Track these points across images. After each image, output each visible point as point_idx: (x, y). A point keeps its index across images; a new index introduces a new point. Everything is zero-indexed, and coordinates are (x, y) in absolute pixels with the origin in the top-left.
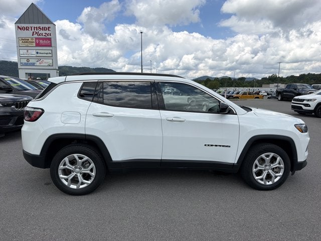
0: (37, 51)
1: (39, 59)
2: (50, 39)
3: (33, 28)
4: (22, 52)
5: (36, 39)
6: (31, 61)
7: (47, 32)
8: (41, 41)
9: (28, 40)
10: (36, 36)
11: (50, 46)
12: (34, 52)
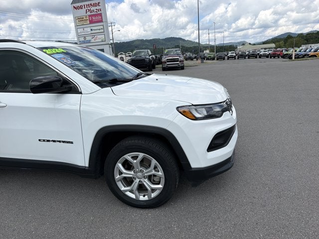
0: (91, 28)
1: (93, 35)
2: (100, 15)
3: (86, 6)
4: (79, 31)
5: (89, 16)
6: (88, 38)
7: (98, 8)
8: (94, 18)
9: (83, 18)
10: (89, 13)
11: (101, 21)
12: (89, 29)
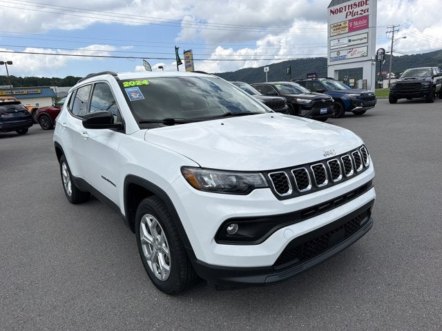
0: (350, 38)
1: (350, 49)
2: (366, 18)
3: (347, 7)
4: (333, 43)
5: (350, 21)
6: (342, 53)
7: (364, 7)
8: (356, 23)
9: (340, 25)
10: (350, 17)
11: (366, 27)
12: (345, 41)
